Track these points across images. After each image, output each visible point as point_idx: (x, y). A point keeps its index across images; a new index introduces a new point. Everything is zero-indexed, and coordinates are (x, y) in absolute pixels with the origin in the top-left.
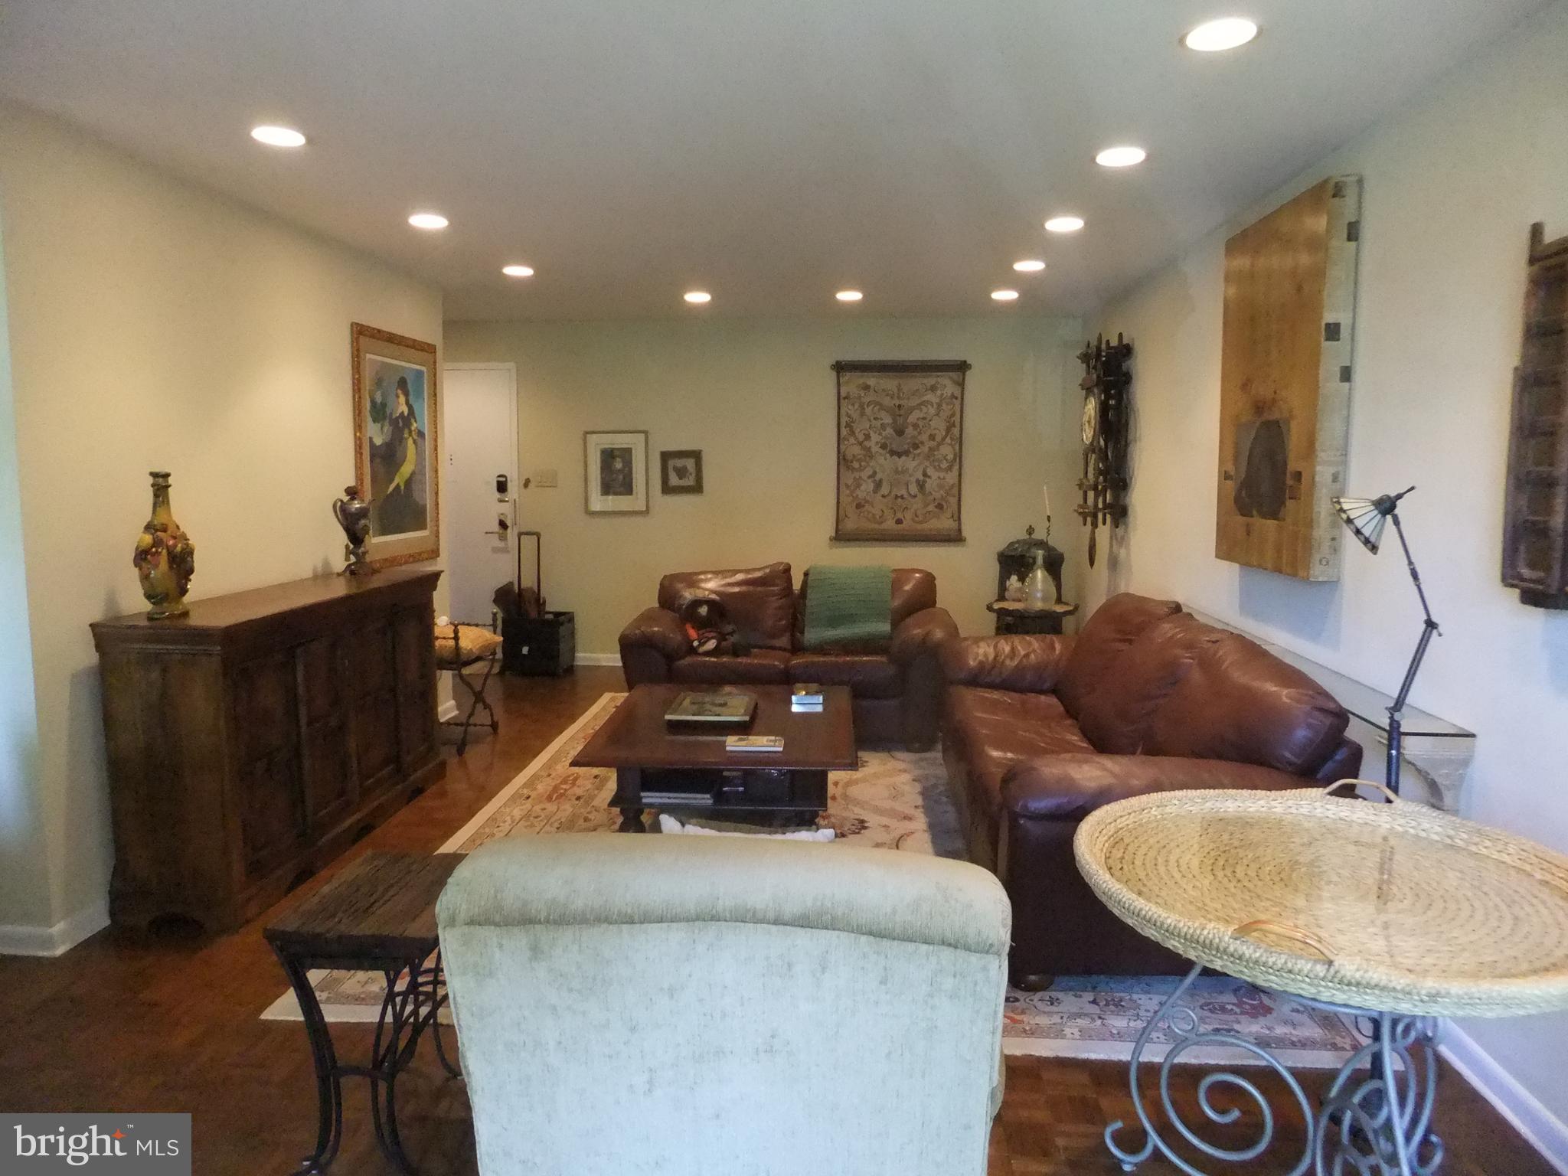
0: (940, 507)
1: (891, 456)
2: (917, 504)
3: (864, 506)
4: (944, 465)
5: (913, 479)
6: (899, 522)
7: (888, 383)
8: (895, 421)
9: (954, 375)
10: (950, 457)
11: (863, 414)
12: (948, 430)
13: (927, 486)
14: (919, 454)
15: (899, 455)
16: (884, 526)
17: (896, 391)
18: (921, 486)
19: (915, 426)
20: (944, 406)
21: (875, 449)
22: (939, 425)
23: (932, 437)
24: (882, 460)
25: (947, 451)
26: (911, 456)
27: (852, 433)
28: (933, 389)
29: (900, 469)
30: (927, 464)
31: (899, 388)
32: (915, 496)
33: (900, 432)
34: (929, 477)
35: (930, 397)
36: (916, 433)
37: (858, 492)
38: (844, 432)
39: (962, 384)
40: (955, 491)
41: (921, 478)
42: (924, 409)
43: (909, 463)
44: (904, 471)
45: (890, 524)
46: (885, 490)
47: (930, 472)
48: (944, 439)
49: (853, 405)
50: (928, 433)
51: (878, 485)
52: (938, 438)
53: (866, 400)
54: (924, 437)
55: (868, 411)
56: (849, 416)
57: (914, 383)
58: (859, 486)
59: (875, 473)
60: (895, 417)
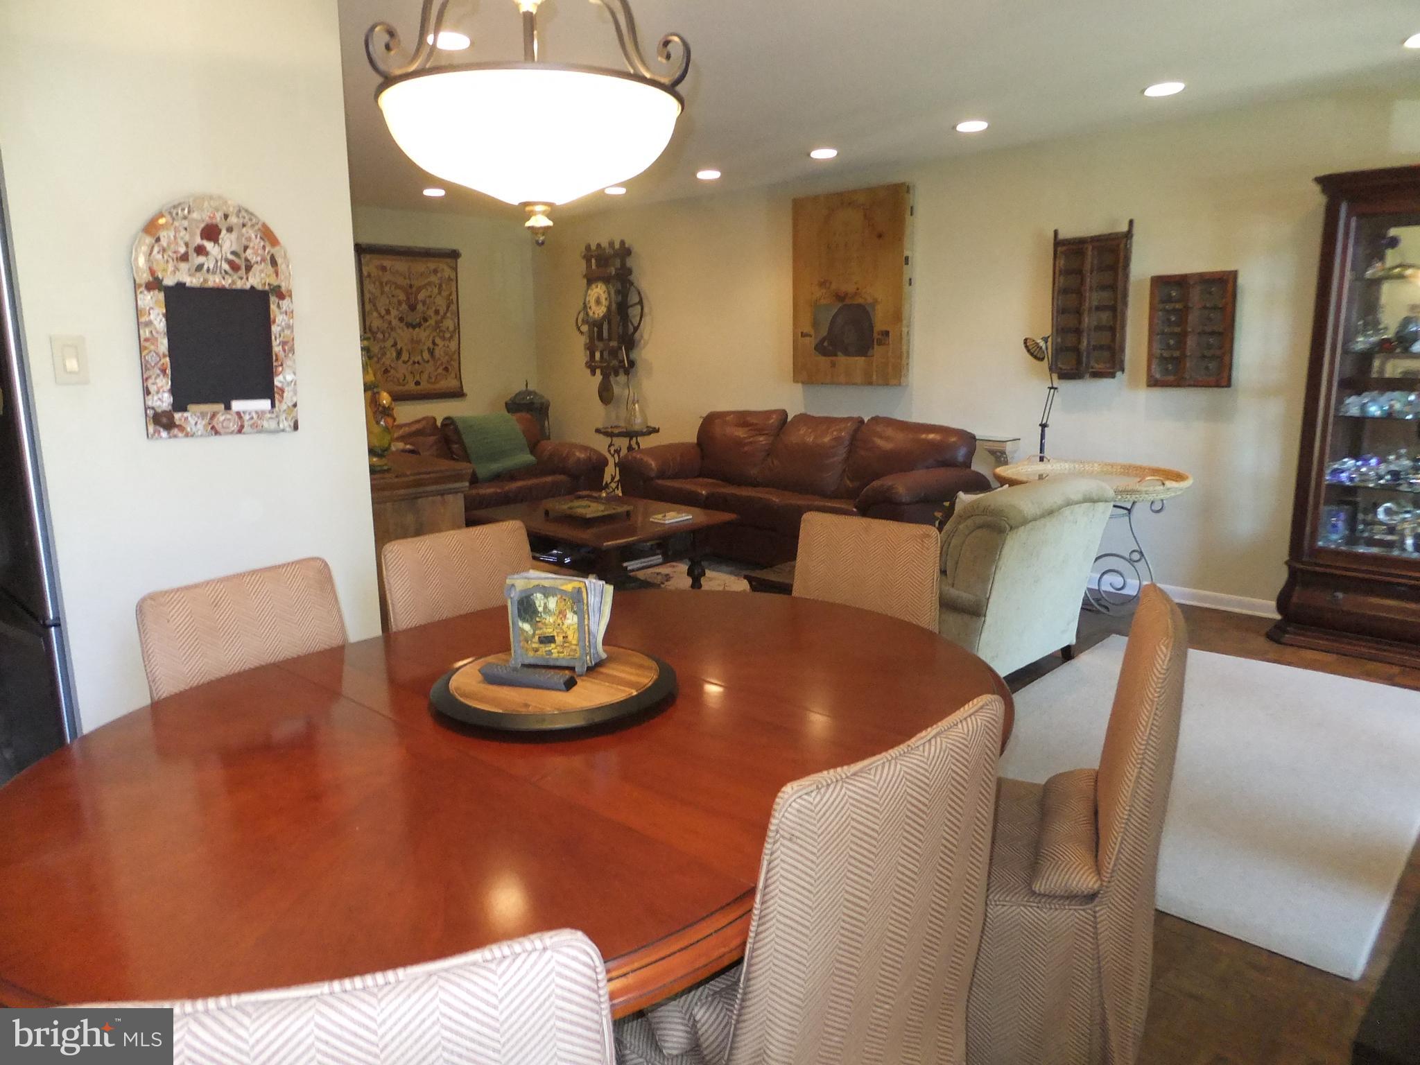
0: (446, 369)
1: (408, 327)
2: (429, 368)
3: (389, 372)
4: (447, 335)
5: (426, 348)
6: (417, 383)
7: (401, 265)
8: (408, 298)
9: (449, 260)
10: (451, 328)
11: (383, 293)
12: (448, 307)
13: (437, 352)
14: (428, 326)
15: (414, 327)
16: (407, 388)
17: (407, 274)
18: (431, 352)
19: (424, 303)
20: (444, 286)
21: (395, 322)
22: (441, 302)
23: (437, 312)
24: (399, 331)
25: (449, 323)
26: (422, 328)
27: (376, 310)
28: (435, 271)
29: (415, 339)
30: (435, 334)
31: (409, 268)
32: (428, 362)
33: (413, 308)
34: (438, 345)
35: (433, 279)
36: (425, 309)
37: (384, 360)
38: (368, 307)
39: (455, 269)
40: (456, 356)
41: (431, 346)
42: (430, 289)
43: (423, 334)
44: (419, 342)
45: (411, 386)
46: (405, 356)
47: (438, 341)
48: (445, 314)
49: (374, 283)
50: (434, 309)
51: (399, 353)
52: (442, 313)
53: (385, 280)
54: (431, 312)
55: (387, 289)
56: (370, 292)
57: (421, 266)
58: (384, 354)
59: (395, 345)
60: (408, 295)
